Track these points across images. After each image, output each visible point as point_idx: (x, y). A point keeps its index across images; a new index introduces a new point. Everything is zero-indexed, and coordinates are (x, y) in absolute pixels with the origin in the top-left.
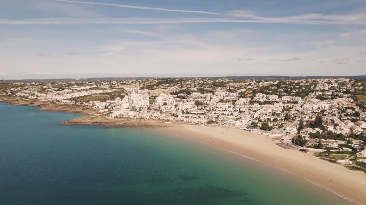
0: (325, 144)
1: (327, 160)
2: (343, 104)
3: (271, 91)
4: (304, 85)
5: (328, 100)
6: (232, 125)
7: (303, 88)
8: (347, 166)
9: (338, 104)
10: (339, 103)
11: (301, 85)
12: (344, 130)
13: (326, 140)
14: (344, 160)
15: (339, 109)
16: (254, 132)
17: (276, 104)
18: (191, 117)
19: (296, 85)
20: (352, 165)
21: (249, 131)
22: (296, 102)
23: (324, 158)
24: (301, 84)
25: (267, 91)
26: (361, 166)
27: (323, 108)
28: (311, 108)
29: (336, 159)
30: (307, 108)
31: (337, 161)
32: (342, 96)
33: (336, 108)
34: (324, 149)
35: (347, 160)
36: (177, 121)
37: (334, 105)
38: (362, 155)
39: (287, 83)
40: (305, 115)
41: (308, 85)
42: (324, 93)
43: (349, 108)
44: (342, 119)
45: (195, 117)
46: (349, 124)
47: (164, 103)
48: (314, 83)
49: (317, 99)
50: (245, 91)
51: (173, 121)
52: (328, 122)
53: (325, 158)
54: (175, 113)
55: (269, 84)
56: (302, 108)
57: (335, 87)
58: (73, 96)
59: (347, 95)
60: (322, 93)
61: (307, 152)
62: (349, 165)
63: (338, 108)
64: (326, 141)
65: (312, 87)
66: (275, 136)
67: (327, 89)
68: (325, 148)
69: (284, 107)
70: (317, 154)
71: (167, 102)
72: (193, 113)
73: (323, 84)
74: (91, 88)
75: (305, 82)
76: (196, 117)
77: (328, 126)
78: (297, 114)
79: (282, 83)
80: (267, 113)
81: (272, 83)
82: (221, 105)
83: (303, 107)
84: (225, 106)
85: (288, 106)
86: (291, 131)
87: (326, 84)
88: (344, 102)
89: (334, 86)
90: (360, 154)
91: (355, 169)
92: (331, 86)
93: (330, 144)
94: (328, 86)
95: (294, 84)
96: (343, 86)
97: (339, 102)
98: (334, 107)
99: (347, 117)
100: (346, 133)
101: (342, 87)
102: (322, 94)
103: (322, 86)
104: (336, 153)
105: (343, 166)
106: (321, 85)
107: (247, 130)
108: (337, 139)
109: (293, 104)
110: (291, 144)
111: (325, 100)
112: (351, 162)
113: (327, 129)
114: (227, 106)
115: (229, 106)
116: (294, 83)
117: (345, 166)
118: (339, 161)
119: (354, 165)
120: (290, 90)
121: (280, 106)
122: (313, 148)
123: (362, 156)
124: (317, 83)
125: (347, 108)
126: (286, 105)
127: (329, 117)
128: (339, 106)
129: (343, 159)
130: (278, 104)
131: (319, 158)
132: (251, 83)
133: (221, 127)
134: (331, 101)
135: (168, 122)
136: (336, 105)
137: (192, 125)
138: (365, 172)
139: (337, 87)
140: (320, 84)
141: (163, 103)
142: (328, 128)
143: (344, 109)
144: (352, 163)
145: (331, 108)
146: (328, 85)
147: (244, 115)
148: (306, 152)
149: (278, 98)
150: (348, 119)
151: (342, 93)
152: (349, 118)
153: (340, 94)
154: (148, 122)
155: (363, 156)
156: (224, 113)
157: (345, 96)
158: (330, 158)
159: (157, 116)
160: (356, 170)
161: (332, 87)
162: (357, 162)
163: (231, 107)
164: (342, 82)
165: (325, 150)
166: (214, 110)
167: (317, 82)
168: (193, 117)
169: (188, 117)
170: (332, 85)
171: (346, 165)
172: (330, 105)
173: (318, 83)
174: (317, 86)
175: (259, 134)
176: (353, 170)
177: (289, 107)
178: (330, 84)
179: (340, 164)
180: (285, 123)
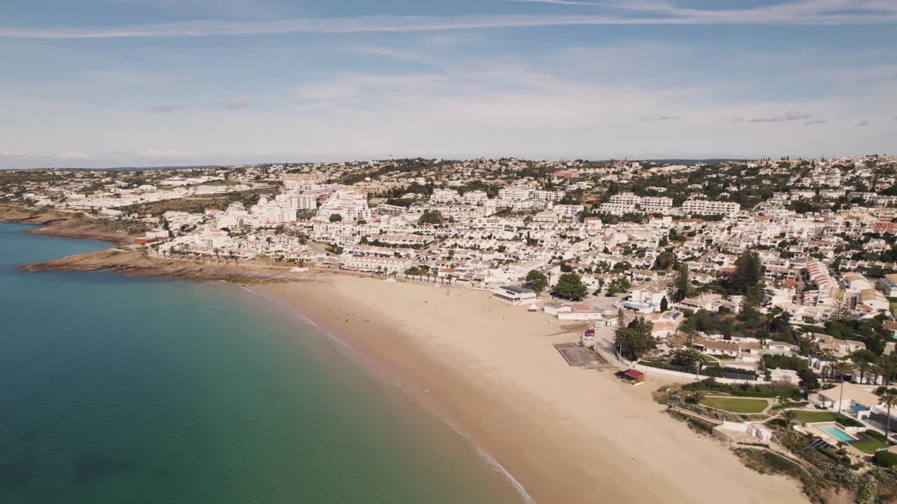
0: (718, 352)
1: (684, 417)
2: (863, 225)
3: (665, 189)
4: (770, 174)
5: (820, 212)
6: (476, 280)
7: (764, 182)
8: (745, 450)
9: (848, 224)
10: (850, 221)
11: (763, 174)
12: (825, 303)
13: (727, 337)
14: (748, 423)
15: (847, 238)
16: (524, 302)
17: (653, 221)
18: (376, 254)
19: (747, 174)
20: (767, 446)
21: (508, 298)
22: (717, 218)
23: (677, 409)
24: (762, 172)
25: (654, 188)
26: (801, 455)
27: (795, 235)
28: (756, 233)
29: (716, 417)
30: (745, 234)
31: (717, 428)
32: (873, 202)
33: (838, 235)
34: (702, 373)
35: (759, 424)
36: (327, 266)
37: (833, 226)
38: (828, 404)
39: (726, 169)
40: (722, 255)
41: (783, 173)
42: (822, 193)
43: (876, 236)
44: (840, 266)
45: (385, 255)
46: (853, 284)
47: (333, 215)
48: (802, 167)
49: (787, 211)
50: (590, 187)
51: (317, 265)
52: (789, 276)
53: (683, 411)
54: (340, 243)
55: (674, 171)
56: (729, 233)
57: (862, 178)
58: (141, 199)
59: (887, 200)
60: (814, 194)
61: (638, 381)
62: (755, 444)
63: (843, 235)
64: (727, 341)
65: (793, 179)
66: (576, 318)
67: (837, 184)
68: (707, 369)
69: (673, 231)
70: (668, 390)
71: (342, 213)
72: (393, 242)
73: (827, 170)
74: (208, 182)
75: (777, 165)
76: (389, 256)
77: (776, 291)
78: (701, 250)
79: (710, 170)
80: (609, 248)
81: (683, 170)
82: (486, 223)
83: (733, 231)
84: (497, 224)
85: (687, 228)
86: (645, 301)
87: (837, 170)
88: (867, 219)
89: (858, 177)
90: (823, 399)
91: (768, 470)
92: (852, 175)
93: (734, 354)
94: (842, 175)
95: (743, 172)
96: (885, 176)
97: (851, 218)
98: (833, 233)
99: (860, 262)
100: (826, 316)
101: (883, 179)
102: (812, 198)
103: (824, 177)
104: (734, 394)
105: (731, 449)
106: (820, 174)
107: (504, 297)
108: (768, 337)
109: (705, 223)
110: (606, 349)
111: (811, 213)
112: (767, 434)
113: (770, 299)
114: (503, 227)
115: (506, 226)
116: (744, 169)
117: (738, 452)
118: (727, 427)
119: (776, 448)
120: (722, 185)
121: (662, 228)
122: (665, 368)
123: (825, 408)
124: (810, 169)
125: (870, 236)
126: (682, 225)
127: (798, 260)
128: (848, 228)
129: (745, 418)
130: (659, 221)
131: (665, 407)
132: (628, 168)
133: (437, 285)
134: (831, 214)
135: (302, 267)
136: (840, 226)
137: (362, 276)
138: (802, 485)
139: (868, 178)
140: (820, 170)
141: (329, 216)
142: (773, 295)
143: (862, 238)
144: (772, 439)
145: (819, 236)
146: (843, 172)
147: (536, 251)
148: (633, 381)
149: (671, 204)
150: (860, 269)
151: (875, 195)
152: (866, 266)
153: (867, 196)
154: (244, 268)
155: (832, 406)
156: (479, 246)
157: (881, 201)
158: (699, 411)
159: (282, 251)
160: (773, 472)
161: (853, 179)
162: (793, 434)
163: (512, 227)
164: (886, 165)
165: (702, 378)
166: (459, 235)
167: (810, 166)
168: (381, 256)
169: (368, 253)
170: (854, 173)
171: (743, 446)
172: (823, 225)
173: (813, 169)
174: (807, 176)
175: (535, 311)
176: (761, 472)
177: (692, 229)
178: (850, 171)
179: (722, 438)
180: (646, 277)
